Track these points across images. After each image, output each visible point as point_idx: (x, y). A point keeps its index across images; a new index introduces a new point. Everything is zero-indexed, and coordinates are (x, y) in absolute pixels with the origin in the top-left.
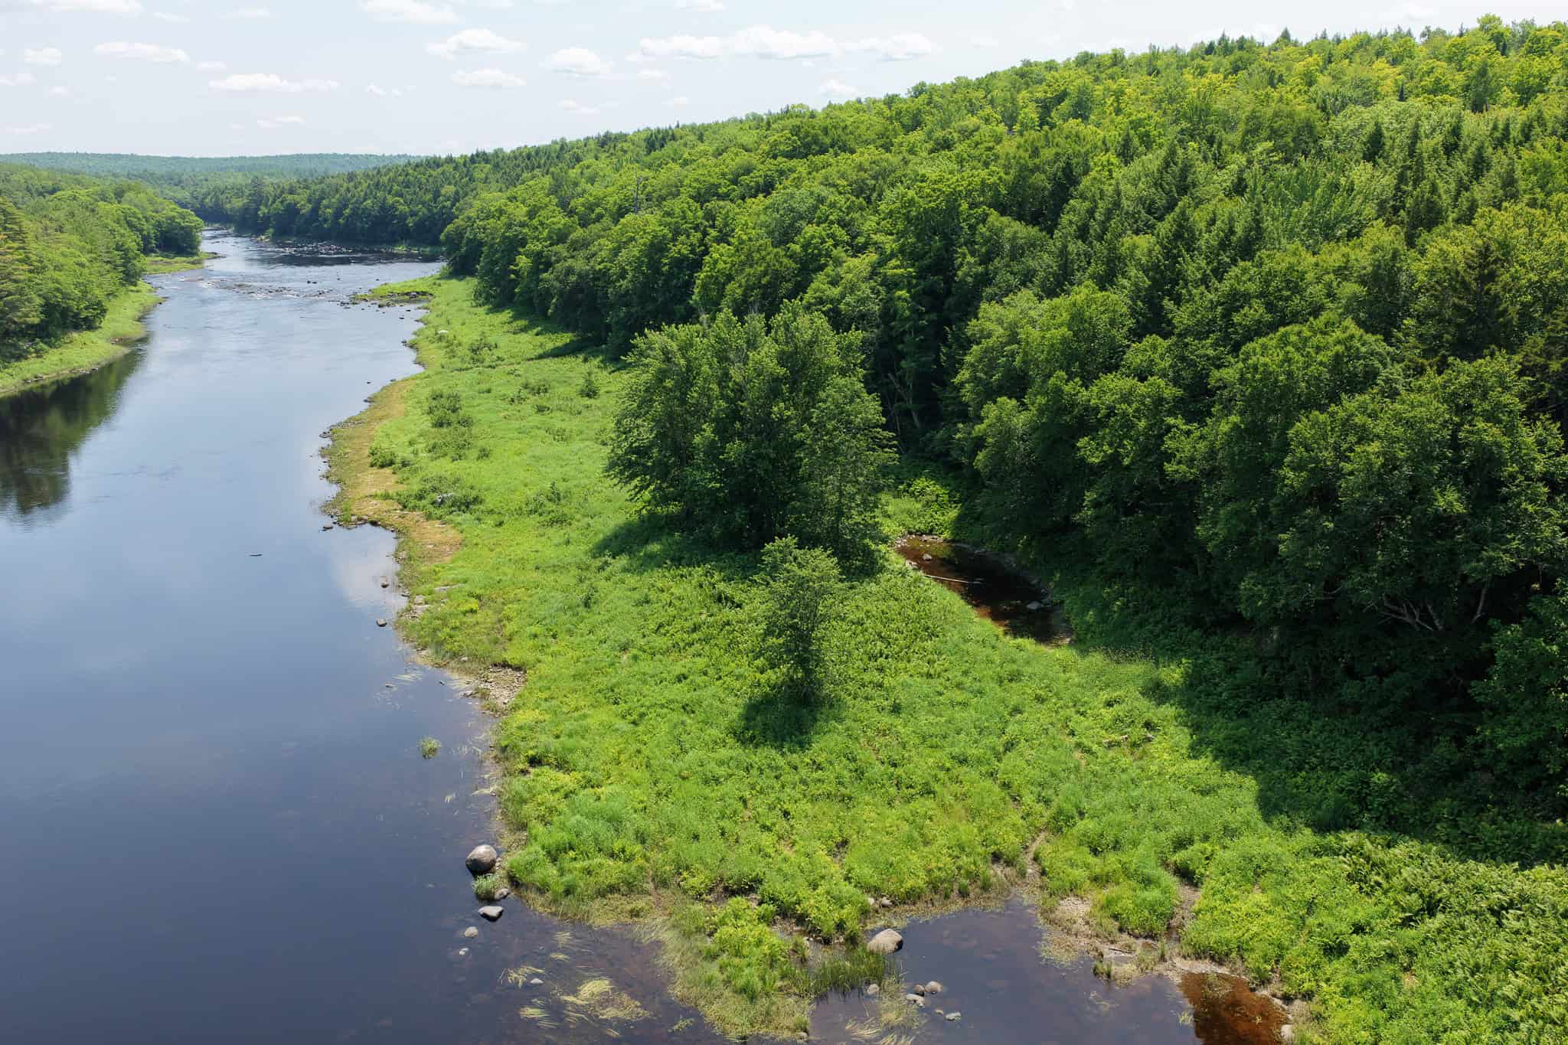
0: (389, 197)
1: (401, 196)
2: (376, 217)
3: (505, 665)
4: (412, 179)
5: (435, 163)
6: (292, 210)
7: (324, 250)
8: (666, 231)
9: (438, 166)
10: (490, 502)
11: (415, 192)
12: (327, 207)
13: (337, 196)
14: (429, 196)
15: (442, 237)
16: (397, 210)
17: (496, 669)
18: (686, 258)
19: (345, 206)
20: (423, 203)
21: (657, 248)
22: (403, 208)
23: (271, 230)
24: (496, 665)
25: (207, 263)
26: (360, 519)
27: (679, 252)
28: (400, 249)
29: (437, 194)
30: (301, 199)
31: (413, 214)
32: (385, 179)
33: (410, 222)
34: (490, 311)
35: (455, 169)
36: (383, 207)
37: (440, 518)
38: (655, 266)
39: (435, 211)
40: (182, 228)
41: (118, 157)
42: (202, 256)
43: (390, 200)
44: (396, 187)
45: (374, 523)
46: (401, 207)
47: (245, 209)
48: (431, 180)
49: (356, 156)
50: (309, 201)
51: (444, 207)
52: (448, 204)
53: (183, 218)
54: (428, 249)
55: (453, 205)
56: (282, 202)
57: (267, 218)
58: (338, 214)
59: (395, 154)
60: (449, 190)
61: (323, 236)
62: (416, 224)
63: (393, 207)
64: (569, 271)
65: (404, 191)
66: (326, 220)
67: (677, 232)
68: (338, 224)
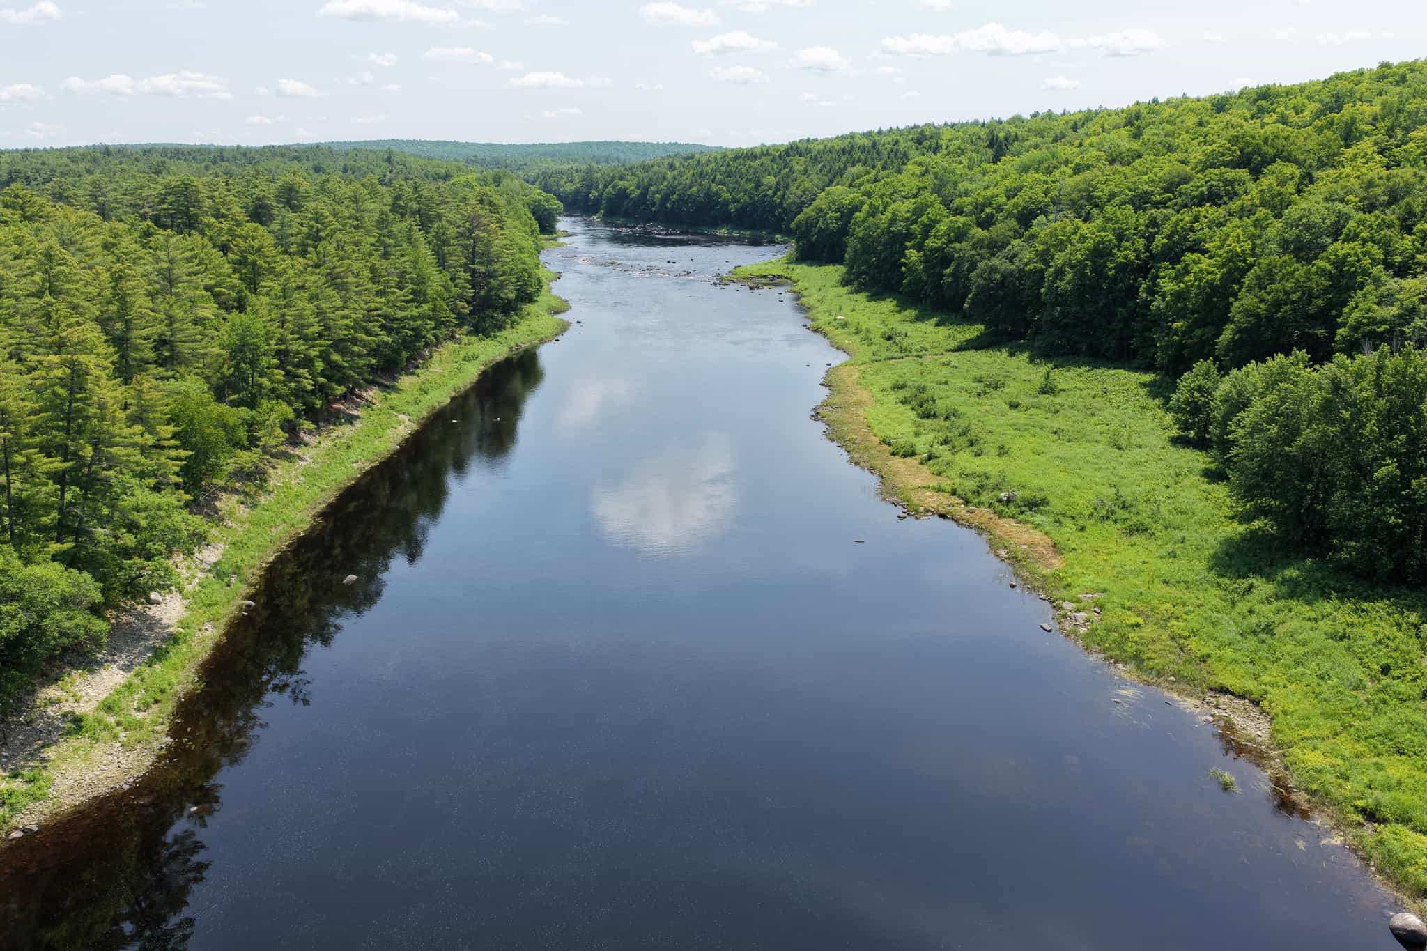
0: (713, 185)
1: (724, 184)
2: (701, 202)
3: (1224, 691)
4: (733, 169)
5: (751, 155)
6: (622, 194)
7: (657, 230)
8: (1111, 237)
9: (756, 157)
10: (1056, 505)
11: (737, 182)
12: (655, 193)
13: (665, 183)
14: (750, 186)
15: (793, 225)
16: (720, 197)
17: (1212, 694)
18: (1132, 263)
19: (673, 193)
20: (745, 191)
21: (1100, 253)
22: (726, 196)
23: (602, 211)
24: (1211, 689)
25: (561, 240)
26: (928, 511)
27: (1126, 257)
28: (722, 232)
29: (758, 184)
30: (630, 185)
31: (735, 200)
32: (709, 169)
33: (732, 208)
34: (870, 299)
35: (772, 161)
36: (708, 194)
37: (1013, 517)
38: (1099, 271)
39: (756, 198)
40: (546, 210)
41: (445, 143)
42: (560, 234)
43: (714, 187)
44: (719, 176)
45: (942, 516)
46: (724, 195)
47: (577, 192)
48: (751, 171)
49: (635, 144)
50: (638, 187)
51: (766, 195)
52: (770, 192)
53: (548, 201)
54: (748, 233)
55: (775, 193)
56: (613, 187)
57: (598, 201)
58: (666, 199)
59: (667, 142)
60: (770, 180)
61: (650, 218)
62: (737, 210)
63: (717, 194)
64: (993, 270)
65: (726, 180)
66: (654, 204)
67: (1121, 237)
68: (667, 208)
